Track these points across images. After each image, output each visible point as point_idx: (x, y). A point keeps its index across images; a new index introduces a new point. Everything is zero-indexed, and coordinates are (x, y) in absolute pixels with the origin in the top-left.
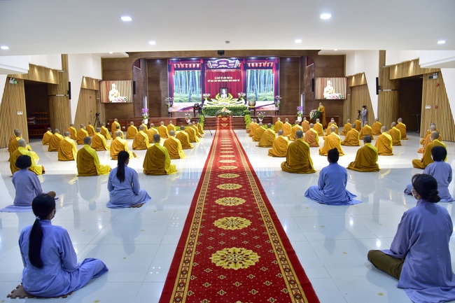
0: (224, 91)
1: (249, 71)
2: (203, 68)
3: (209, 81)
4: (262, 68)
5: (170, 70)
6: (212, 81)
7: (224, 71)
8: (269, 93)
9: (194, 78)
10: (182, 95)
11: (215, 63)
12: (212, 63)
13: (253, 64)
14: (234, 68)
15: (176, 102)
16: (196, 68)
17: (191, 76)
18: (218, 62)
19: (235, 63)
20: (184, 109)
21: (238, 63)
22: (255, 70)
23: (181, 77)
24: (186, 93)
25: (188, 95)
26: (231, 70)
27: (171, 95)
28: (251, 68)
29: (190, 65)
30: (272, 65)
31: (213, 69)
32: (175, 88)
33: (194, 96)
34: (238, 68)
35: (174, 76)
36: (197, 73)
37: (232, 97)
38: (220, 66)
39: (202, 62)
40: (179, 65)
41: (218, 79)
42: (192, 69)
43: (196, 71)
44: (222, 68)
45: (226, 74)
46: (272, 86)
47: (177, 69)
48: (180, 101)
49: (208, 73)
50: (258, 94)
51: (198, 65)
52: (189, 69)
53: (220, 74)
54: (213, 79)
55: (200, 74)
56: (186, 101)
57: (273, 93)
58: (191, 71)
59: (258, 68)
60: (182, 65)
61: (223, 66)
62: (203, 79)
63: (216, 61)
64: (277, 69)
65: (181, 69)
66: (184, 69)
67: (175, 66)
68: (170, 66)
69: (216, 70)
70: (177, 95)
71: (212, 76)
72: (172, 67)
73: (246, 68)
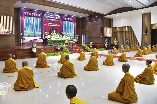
0: (55, 31)
1: (64, 21)
2: (42, 17)
3: (45, 25)
4: (69, 21)
5: (22, 16)
6: (47, 25)
7: (53, 20)
8: (72, 33)
9: (37, 22)
10: (30, 32)
11: (48, 15)
12: (47, 15)
13: (66, 19)
14: (57, 19)
15: (26, 36)
16: (38, 17)
17: (35, 21)
18: (50, 15)
19: (58, 17)
20: (31, 41)
21: (59, 17)
22: (66, 22)
23: (29, 21)
24: (32, 31)
25: (33, 32)
26: (56, 20)
27: (23, 32)
28: (65, 20)
29: (35, 15)
30: (73, 20)
31: (47, 18)
32: (25, 27)
33: (37, 33)
34: (59, 19)
35: (24, 20)
36: (39, 20)
37: (59, 35)
38: (51, 17)
39: (41, 14)
40: (27, 13)
41: (50, 24)
42: (36, 17)
43: (38, 18)
44: (52, 18)
45: (54, 22)
46: (73, 30)
47: (26, 15)
48: (29, 36)
49: (45, 20)
50: (68, 33)
51: (39, 15)
52: (34, 16)
53: (51, 22)
54: (48, 24)
55: (40, 20)
56: (32, 36)
57: (73, 33)
58: (35, 18)
59: (67, 21)
60: (30, 14)
61: (52, 17)
62: (42, 23)
63: (49, 14)
64: (75, 22)
65: (29, 16)
66: (31, 16)
67: (25, 14)
68: (22, 13)
69: (48, 19)
70: (27, 32)
71: (47, 22)
72: (23, 14)
73: (63, 20)
